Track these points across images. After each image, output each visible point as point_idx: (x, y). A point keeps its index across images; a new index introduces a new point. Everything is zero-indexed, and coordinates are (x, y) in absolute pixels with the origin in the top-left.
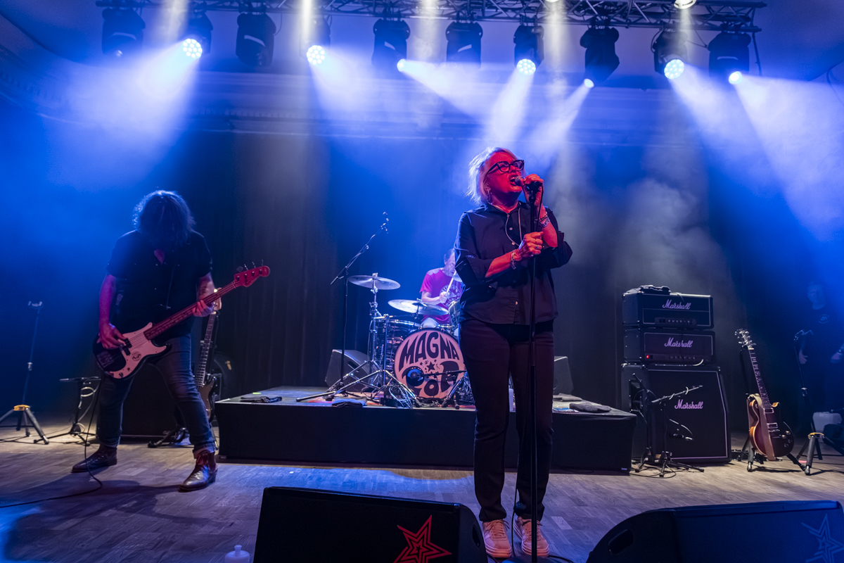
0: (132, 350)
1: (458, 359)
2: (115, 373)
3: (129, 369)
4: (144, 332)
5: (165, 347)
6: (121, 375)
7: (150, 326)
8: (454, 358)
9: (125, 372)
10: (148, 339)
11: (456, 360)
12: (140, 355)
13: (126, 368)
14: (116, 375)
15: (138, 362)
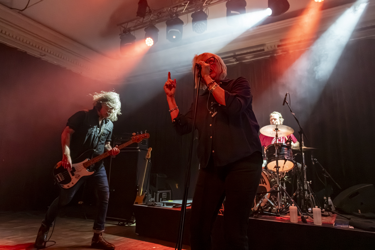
0: (76, 173)
1: (266, 184)
2: (64, 185)
3: (73, 183)
4: (83, 164)
5: (94, 172)
6: (68, 186)
7: (87, 160)
8: (263, 184)
9: (70, 185)
10: (85, 168)
11: (264, 185)
12: (79, 176)
13: (71, 183)
14: (66, 186)
15: (78, 180)
